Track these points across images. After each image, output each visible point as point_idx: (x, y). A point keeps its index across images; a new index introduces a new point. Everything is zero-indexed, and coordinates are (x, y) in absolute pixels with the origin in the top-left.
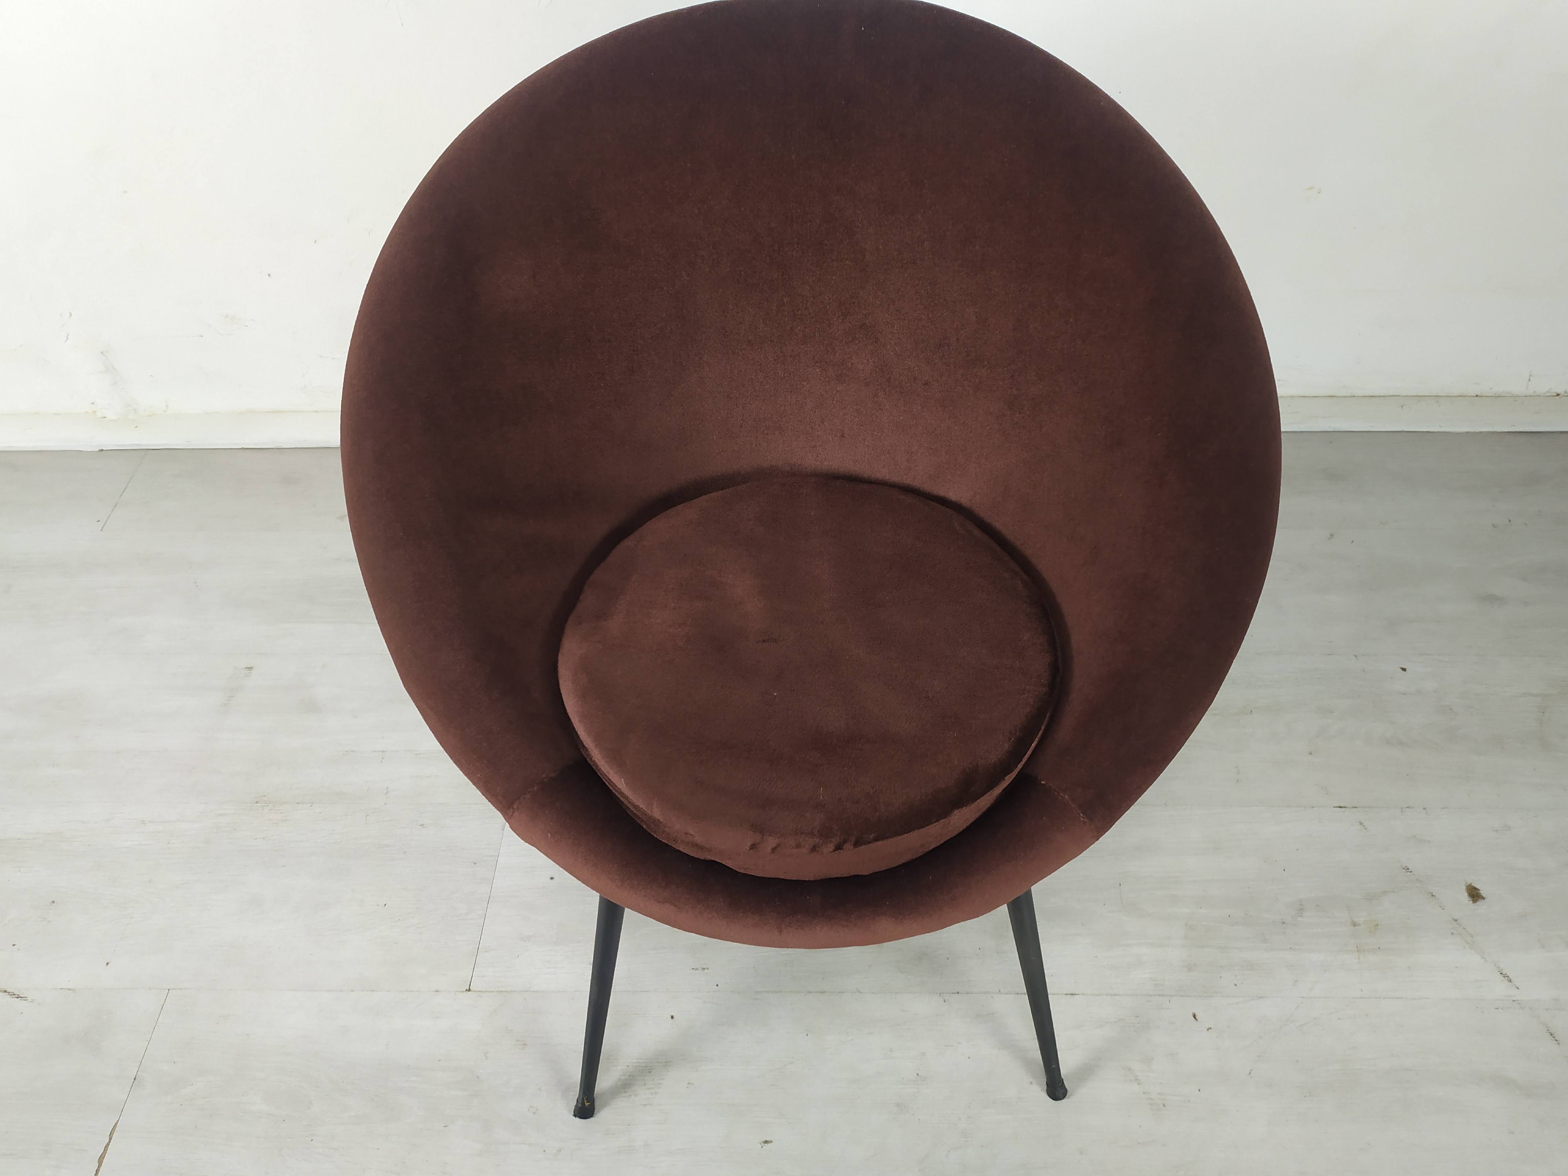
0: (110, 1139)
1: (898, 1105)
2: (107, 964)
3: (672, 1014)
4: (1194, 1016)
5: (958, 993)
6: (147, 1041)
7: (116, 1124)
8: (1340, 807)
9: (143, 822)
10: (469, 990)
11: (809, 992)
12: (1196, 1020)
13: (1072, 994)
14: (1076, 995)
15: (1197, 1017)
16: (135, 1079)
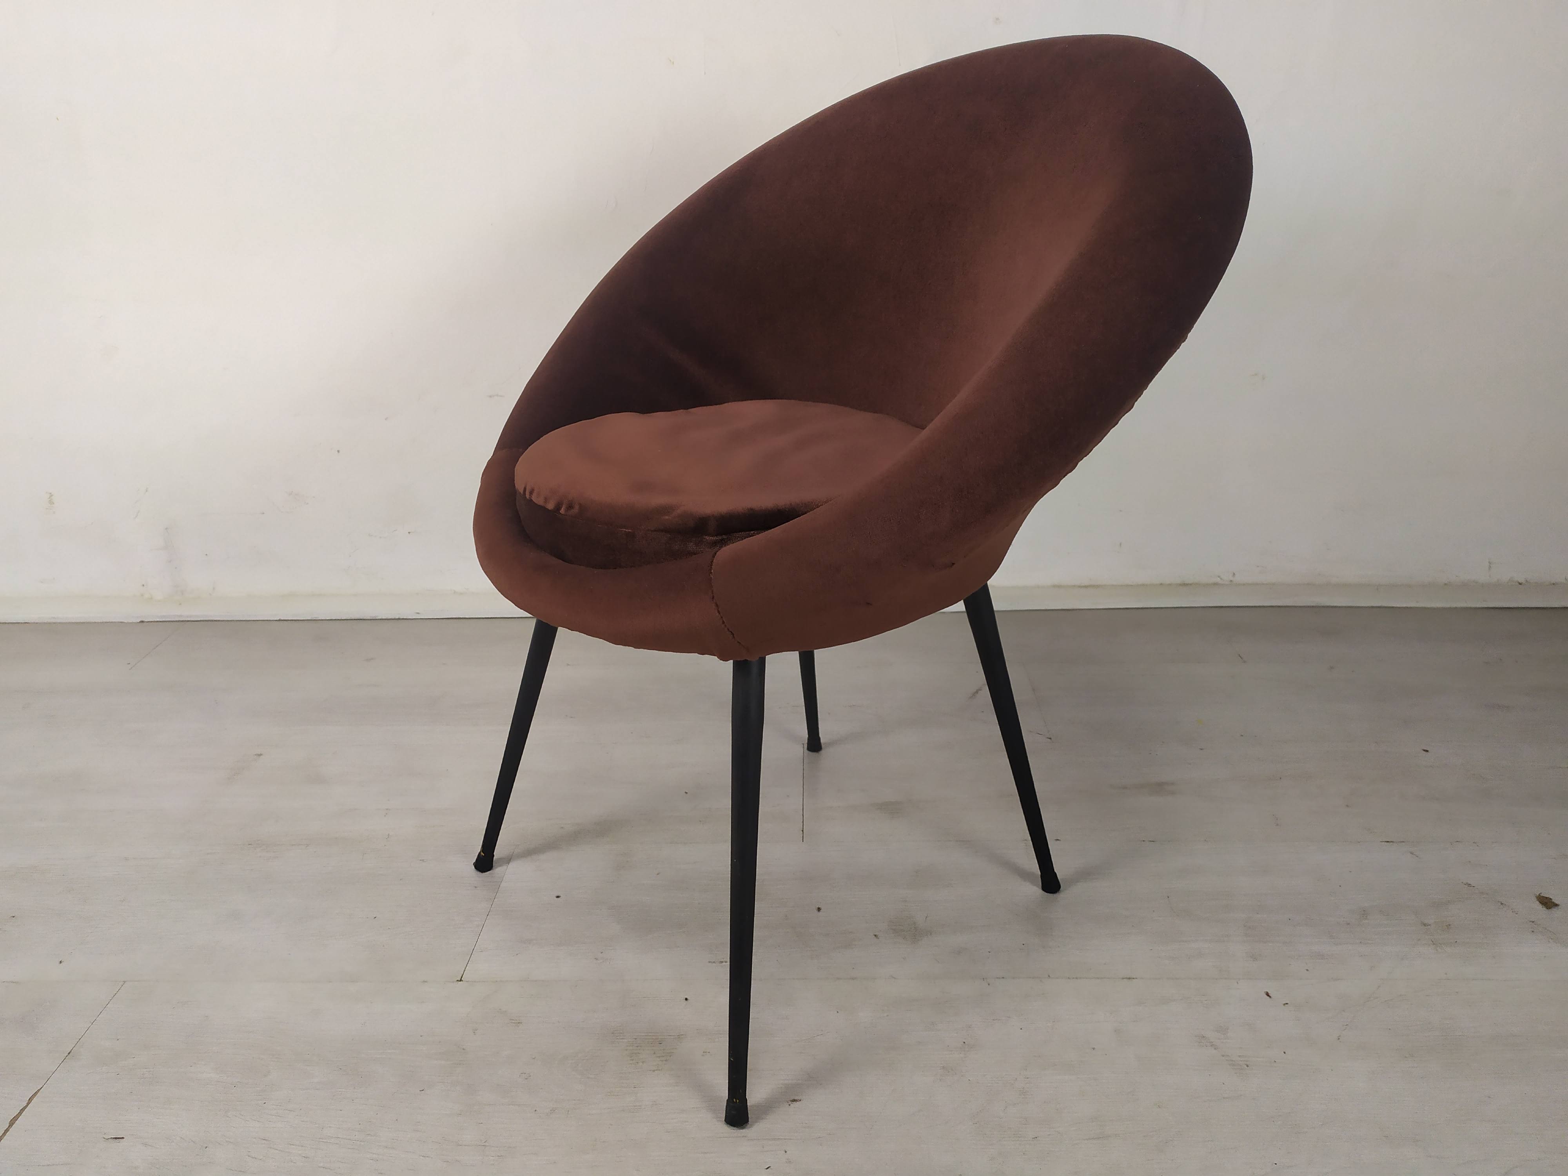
0: (28, 1104)
1: (943, 1067)
2: (61, 962)
3: (686, 997)
4: (1268, 994)
5: (1003, 978)
6: (90, 1022)
7: (39, 1090)
8: (1388, 842)
9: (126, 859)
10: (461, 980)
11: (838, 979)
12: (1270, 997)
13: (1130, 978)
14: (1134, 978)
15: (1270, 995)
16: (69, 1053)
